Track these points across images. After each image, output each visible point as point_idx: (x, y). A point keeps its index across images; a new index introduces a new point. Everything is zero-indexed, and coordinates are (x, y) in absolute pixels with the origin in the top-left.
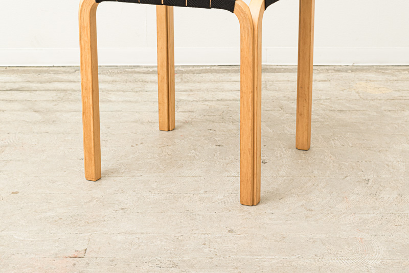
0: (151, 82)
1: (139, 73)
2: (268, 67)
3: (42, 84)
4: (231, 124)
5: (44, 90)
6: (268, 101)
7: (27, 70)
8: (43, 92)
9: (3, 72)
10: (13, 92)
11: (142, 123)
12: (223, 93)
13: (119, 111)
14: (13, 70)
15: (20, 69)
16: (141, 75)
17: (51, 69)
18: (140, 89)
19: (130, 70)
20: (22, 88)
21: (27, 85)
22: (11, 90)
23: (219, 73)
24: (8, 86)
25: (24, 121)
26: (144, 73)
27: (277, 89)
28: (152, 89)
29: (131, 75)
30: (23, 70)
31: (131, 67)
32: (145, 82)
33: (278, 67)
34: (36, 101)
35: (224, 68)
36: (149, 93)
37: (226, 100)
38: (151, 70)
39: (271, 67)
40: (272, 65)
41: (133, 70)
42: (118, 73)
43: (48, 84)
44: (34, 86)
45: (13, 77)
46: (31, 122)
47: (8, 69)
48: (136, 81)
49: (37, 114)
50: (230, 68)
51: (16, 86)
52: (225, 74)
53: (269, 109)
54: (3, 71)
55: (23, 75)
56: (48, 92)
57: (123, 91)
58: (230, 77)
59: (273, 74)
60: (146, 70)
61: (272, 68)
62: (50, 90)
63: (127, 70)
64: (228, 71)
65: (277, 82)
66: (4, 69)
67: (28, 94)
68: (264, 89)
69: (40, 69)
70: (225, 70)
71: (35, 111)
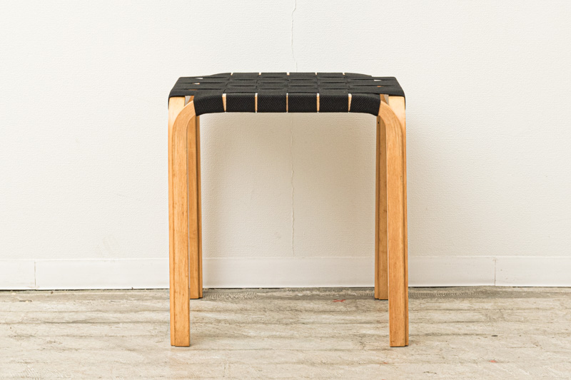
0: (306, 311)
1: (281, 298)
2: (499, 290)
3: (124, 315)
4: (460, 364)
5: (130, 322)
6: (510, 335)
7: (89, 295)
8: (131, 325)
9: (48, 299)
10: (80, 325)
11: (313, 364)
12: (433, 325)
13: (268, 349)
14: (65, 296)
15: (75, 293)
16: (286, 302)
17: (129, 293)
18: (291, 320)
19: (264, 294)
20: (92, 319)
21: (99, 315)
22: (73, 322)
23: (417, 298)
24: (67, 317)
25: (117, 362)
26: (290, 298)
27: (523, 319)
28: (311, 321)
29: (269, 301)
30: (82, 296)
31: (265, 291)
32: (296, 310)
33: (515, 289)
34: (123, 336)
35: (425, 292)
36: (308, 326)
37: (442, 335)
38: (300, 294)
39: (504, 290)
40: (505, 287)
41: (269, 294)
42: (246, 299)
43: (133, 313)
44: (111, 316)
45: (70, 305)
46: (129, 364)
47: (55, 293)
48: (280, 310)
49: (134, 354)
50: (435, 292)
51: (82, 317)
52: (429, 300)
53: (515, 346)
54: (48, 297)
55: (84, 301)
56: (138, 325)
57: (263, 323)
58: (438, 304)
59: (510, 300)
60: (291, 294)
61: (506, 292)
62: (142, 322)
63: (259, 294)
64: (432, 296)
65: (518, 311)
66: (49, 293)
67: (106, 327)
68: (500, 319)
69: (111, 293)
70: (427, 295)
71: (129, 350)
